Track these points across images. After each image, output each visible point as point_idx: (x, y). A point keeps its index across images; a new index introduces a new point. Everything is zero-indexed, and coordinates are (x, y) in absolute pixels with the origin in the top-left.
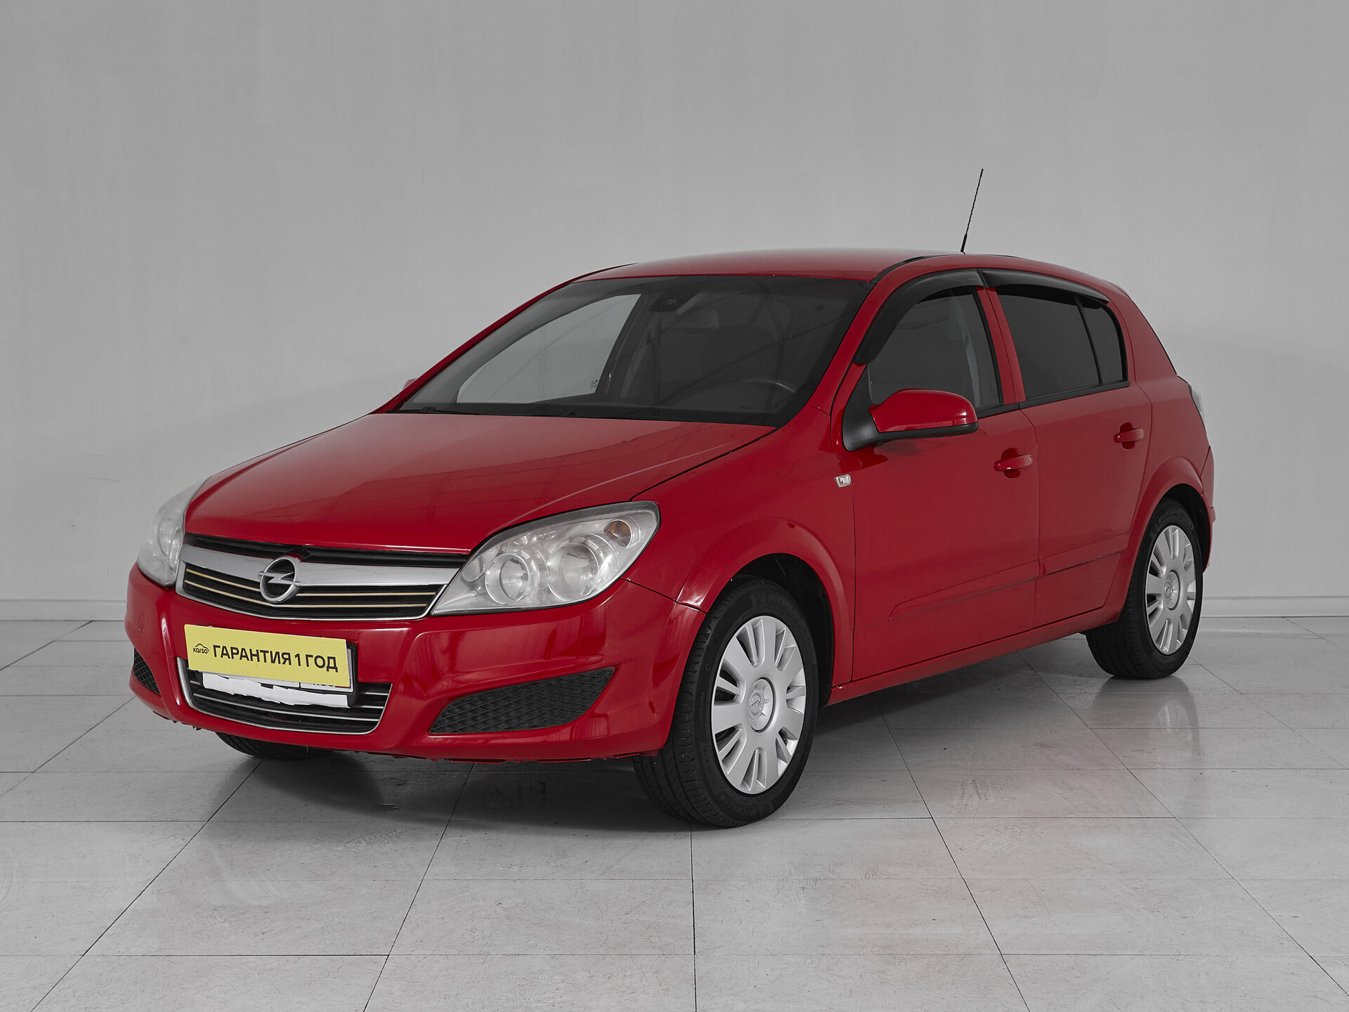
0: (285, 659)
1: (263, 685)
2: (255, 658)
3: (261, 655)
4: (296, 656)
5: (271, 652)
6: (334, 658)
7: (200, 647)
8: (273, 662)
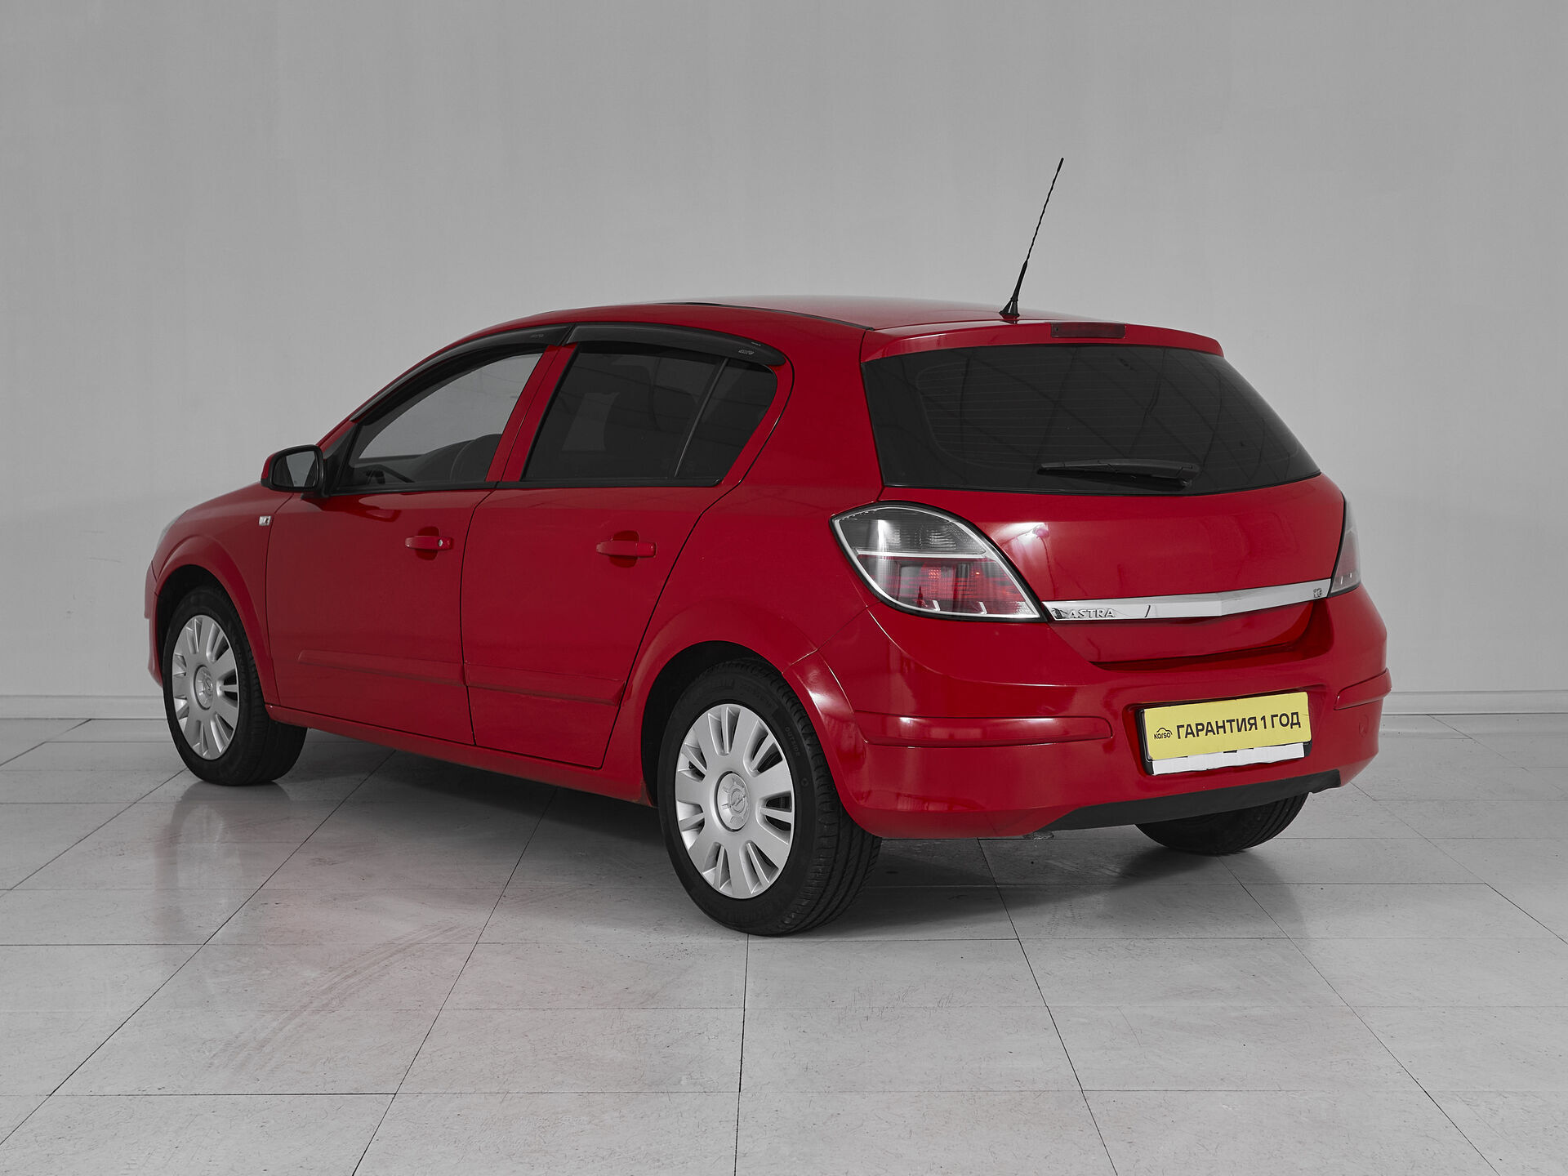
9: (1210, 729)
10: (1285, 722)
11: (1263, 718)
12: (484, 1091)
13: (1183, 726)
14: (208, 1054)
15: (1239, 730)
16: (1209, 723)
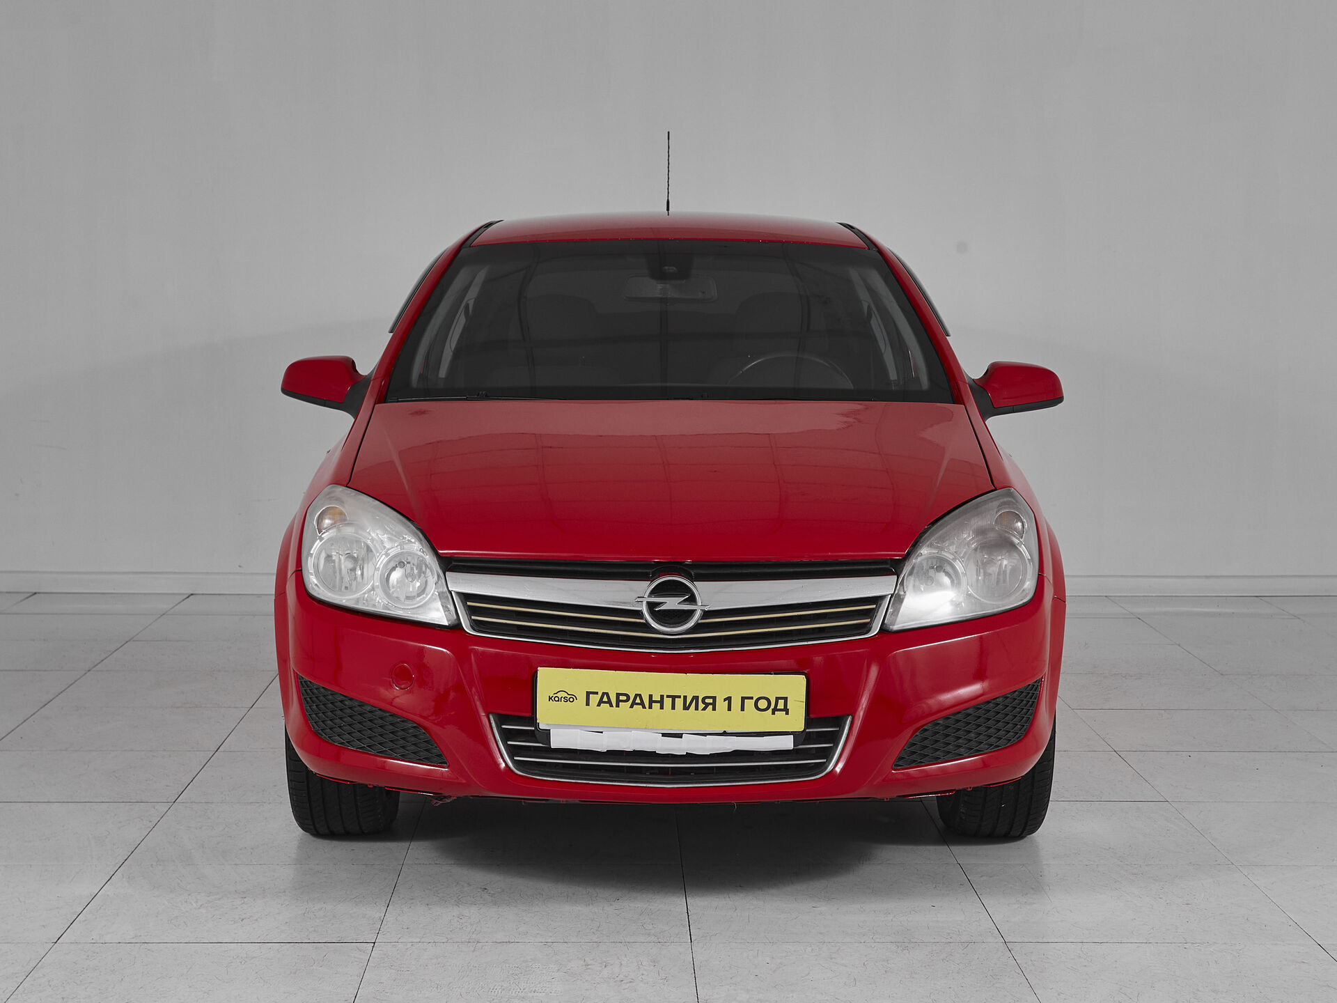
0: (707, 705)
1: (664, 735)
2: (656, 706)
3: (668, 702)
4: (725, 700)
5: (685, 697)
6: (785, 699)
7: (560, 695)
8: (686, 708)
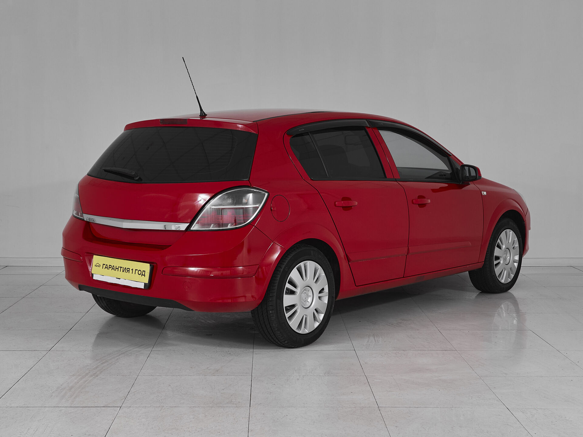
9: (113, 268)
10: (140, 273)
11: (132, 269)
12: (154, 406)
13: (105, 265)
14: (50, 392)
15: (123, 271)
16: (113, 266)
